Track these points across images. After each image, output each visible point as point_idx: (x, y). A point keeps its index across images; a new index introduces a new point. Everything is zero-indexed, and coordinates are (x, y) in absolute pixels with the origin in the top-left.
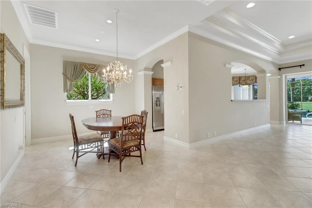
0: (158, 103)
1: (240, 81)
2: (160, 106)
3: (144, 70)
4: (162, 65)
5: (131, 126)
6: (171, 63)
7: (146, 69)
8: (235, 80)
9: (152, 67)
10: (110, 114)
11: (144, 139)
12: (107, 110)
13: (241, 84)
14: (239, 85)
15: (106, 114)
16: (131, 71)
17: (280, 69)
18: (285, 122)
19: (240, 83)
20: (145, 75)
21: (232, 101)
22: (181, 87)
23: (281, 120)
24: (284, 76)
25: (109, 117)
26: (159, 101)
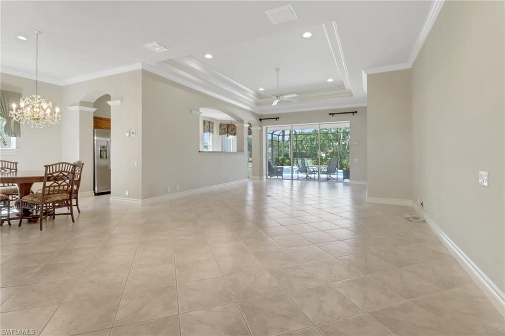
0: (104, 153)
1: (228, 130)
2: (106, 158)
3: (80, 105)
4: (109, 103)
5: (58, 176)
6: (121, 102)
7: (83, 103)
8: (223, 128)
9: (94, 101)
10: (15, 168)
11: (76, 198)
12: (8, 162)
13: (230, 134)
14: (227, 135)
15: (8, 168)
16: (57, 110)
17: (261, 120)
18: (265, 177)
19: (228, 132)
20: (81, 112)
21: (200, 152)
22: (133, 133)
23: (261, 175)
24: (264, 127)
25: (13, 172)
26: (106, 151)
